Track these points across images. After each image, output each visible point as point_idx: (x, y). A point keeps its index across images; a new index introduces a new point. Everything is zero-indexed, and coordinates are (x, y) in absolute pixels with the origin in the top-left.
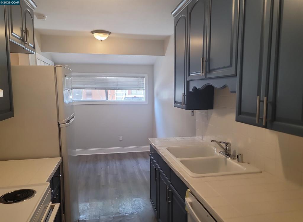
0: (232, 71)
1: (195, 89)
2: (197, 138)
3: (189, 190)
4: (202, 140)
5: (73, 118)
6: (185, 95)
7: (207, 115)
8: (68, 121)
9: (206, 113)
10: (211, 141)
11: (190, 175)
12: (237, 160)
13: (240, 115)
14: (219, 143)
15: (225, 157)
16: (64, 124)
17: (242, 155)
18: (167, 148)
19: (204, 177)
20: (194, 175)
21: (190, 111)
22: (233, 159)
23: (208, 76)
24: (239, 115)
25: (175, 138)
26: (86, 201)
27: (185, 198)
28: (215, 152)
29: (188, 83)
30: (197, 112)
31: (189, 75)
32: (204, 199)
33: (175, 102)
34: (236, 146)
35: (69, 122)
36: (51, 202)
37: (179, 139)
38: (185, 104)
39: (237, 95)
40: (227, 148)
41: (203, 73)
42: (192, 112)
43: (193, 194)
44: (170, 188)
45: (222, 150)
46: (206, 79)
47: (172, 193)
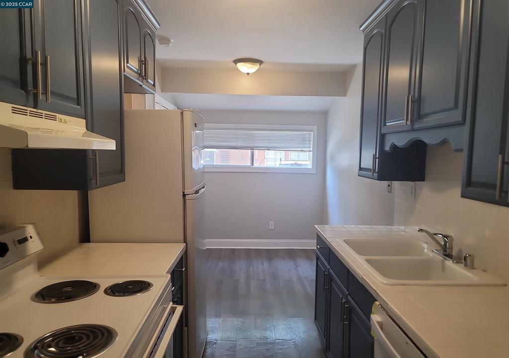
0: (456, 116)
1: (394, 147)
2: (395, 228)
3: (377, 303)
4: (404, 231)
5: (203, 188)
6: (377, 156)
7: (414, 191)
8: (197, 192)
9: (412, 187)
10: (419, 231)
11: (380, 280)
12: (462, 264)
13: (469, 188)
14: (433, 236)
15: (441, 258)
16: (192, 194)
17: (473, 256)
18: (344, 241)
19: (403, 285)
20: (385, 280)
21: (386, 183)
22: (457, 262)
23: (416, 126)
24: (466, 187)
25: (359, 226)
26: (218, 316)
27: (371, 315)
28: (426, 251)
29: (383, 137)
30: (396, 184)
31: (385, 125)
32: (402, 316)
33: (361, 169)
34: (464, 241)
35: (198, 193)
36: (171, 303)
37: (365, 228)
38: (377, 171)
39: (464, 156)
40: (446, 244)
41: (407, 120)
42: (389, 186)
43: (385, 309)
44: (347, 302)
45: (439, 248)
46: (413, 130)
47: (351, 310)
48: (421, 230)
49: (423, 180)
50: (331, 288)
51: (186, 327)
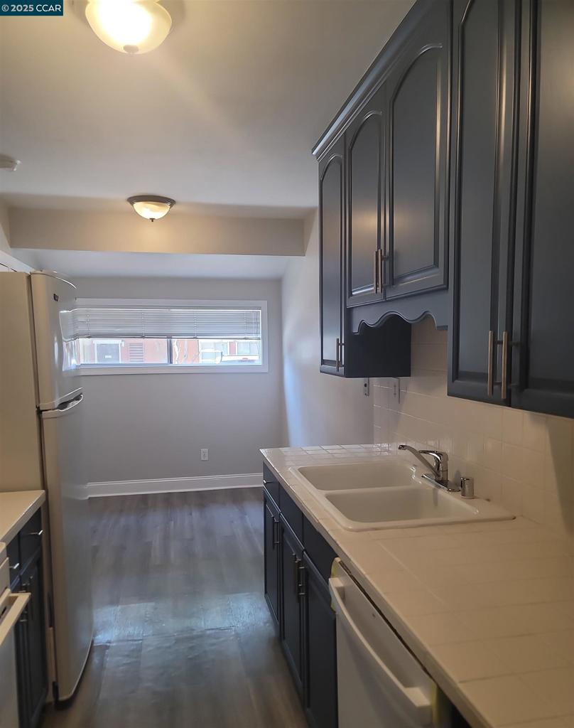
0: (436, 276)
1: (364, 326)
2: (376, 447)
3: (338, 559)
4: (388, 451)
5: (77, 398)
6: (343, 342)
7: (397, 390)
8: (64, 405)
9: (395, 386)
10: (400, 448)
11: (344, 525)
12: (460, 492)
13: (456, 381)
14: (419, 454)
15: (433, 486)
16: (53, 410)
17: (473, 480)
18: (299, 470)
19: (376, 529)
20: (351, 525)
21: (360, 381)
22: (453, 491)
23: (390, 295)
24: (453, 381)
25: (325, 447)
26: (114, 602)
27: (330, 579)
28: (414, 477)
29: (349, 313)
30: (375, 382)
31: (351, 295)
32: (367, 577)
33: (323, 362)
34: (462, 459)
35: (66, 407)
36: (8, 590)
37: (336, 450)
38: (343, 364)
39: (450, 333)
40: (439, 466)
41: (377, 286)
42: (365, 385)
43: (347, 569)
44: (303, 562)
45: (427, 471)
46: (386, 301)
47: (308, 573)
48: (402, 447)
49: (409, 375)
50: (282, 544)
51: (51, 626)
